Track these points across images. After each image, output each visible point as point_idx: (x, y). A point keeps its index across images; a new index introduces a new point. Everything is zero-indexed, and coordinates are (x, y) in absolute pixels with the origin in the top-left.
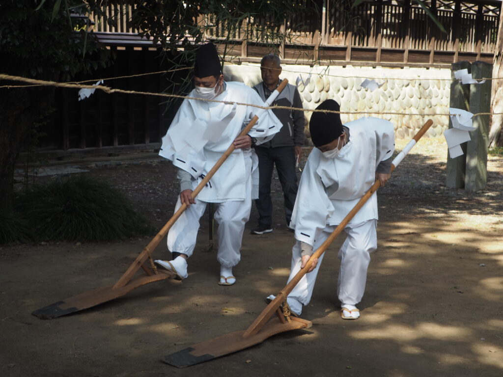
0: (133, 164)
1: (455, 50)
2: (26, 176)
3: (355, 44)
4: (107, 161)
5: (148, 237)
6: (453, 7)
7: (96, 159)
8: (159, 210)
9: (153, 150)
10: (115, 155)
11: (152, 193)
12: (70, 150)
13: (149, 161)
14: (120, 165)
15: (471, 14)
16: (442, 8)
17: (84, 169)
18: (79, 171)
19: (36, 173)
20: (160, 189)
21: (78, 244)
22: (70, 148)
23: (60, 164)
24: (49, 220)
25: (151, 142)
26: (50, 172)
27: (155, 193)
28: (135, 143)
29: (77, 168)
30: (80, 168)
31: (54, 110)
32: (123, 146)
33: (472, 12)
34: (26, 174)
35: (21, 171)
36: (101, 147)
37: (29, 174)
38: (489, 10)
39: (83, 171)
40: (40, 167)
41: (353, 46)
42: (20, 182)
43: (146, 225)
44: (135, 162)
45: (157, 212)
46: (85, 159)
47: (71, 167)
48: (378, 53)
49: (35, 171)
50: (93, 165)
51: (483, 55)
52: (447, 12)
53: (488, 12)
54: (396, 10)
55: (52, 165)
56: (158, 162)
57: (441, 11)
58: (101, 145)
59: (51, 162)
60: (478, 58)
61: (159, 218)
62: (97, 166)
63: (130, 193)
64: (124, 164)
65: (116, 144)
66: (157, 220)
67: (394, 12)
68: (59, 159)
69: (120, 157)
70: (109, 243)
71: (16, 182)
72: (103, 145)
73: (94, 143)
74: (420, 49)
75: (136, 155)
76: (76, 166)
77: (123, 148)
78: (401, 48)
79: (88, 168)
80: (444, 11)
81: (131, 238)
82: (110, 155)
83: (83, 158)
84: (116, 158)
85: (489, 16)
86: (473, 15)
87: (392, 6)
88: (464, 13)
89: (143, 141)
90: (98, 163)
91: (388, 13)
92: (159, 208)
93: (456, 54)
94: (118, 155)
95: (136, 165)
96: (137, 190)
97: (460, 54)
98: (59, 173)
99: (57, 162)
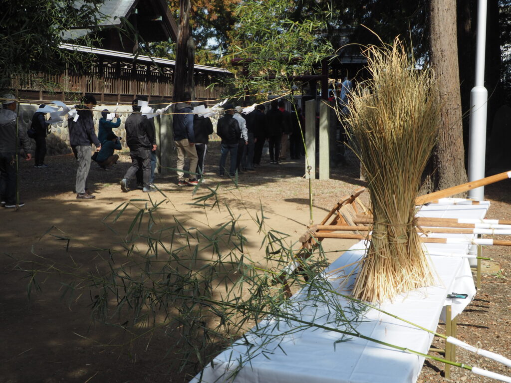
1: (148, 94)
3: (87, 91)
6: (146, 68)
15: (157, 73)
16: (139, 69)
33: (157, 71)
38: (167, 70)
41: (86, 92)
48: (102, 96)
51: (165, 97)
52: (143, 71)
53: (166, 71)
54: (111, 70)
57: (139, 70)
60: (162, 98)
67: (110, 71)
74: (128, 93)
78: (116, 93)
80: (140, 71)
85: (168, 74)
86: (158, 73)
87: (109, 67)
88: (153, 72)
91: (106, 72)
93: (150, 96)
97: (151, 96)
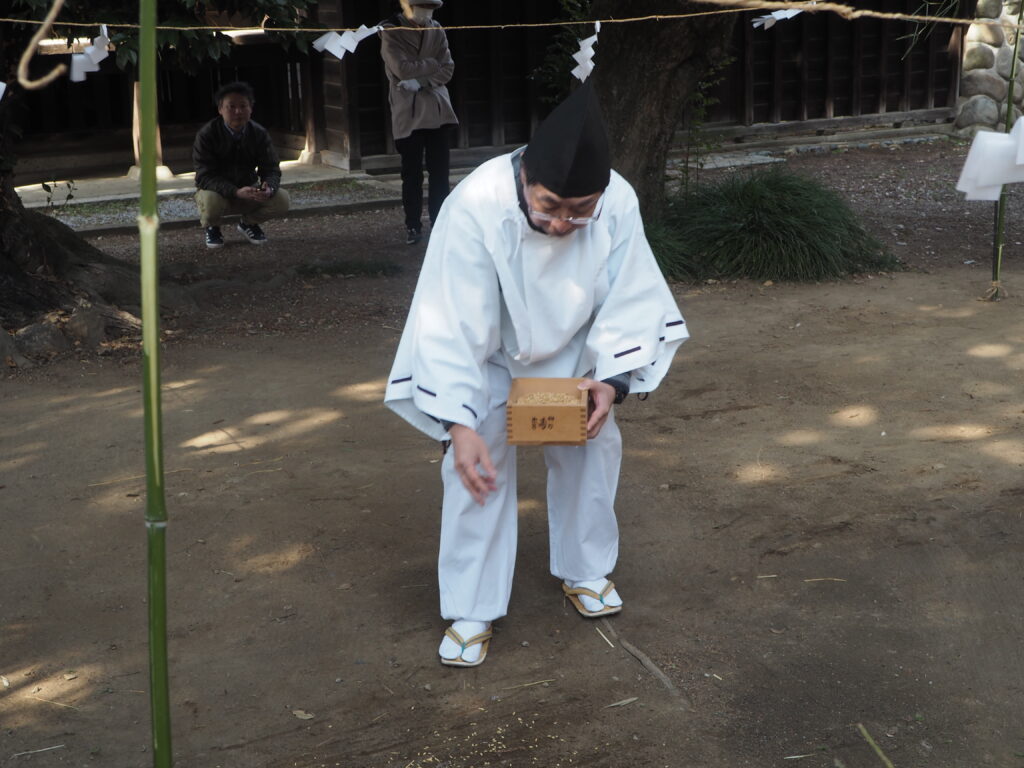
0: (858, 148)
2: (686, 170)
4: (815, 143)
5: (884, 273)
7: (796, 139)
8: (901, 226)
9: (891, 124)
10: (828, 134)
11: (891, 197)
12: (755, 126)
13: (884, 143)
14: (836, 149)
17: (777, 156)
18: (769, 159)
19: (702, 165)
20: (903, 190)
21: (769, 283)
22: (755, 123)
23: (738, 149)
24: (720, 243)
25: (888, 110)
26: (722, 162)
27: (896, 197)
28: (862, 113)
29: (766, 155)
30: (770, 155)
31: (733, 59)
32: (842, 118)
34: (686, 167)
35: (676, 161)
36: (806, 120)
37: (690, 165)
39: (777, 160)
40: (707, 153)
42: (675, 178)
43: (882, 253)
44: (861, 145)
45: (899, 230)
46: (778, 141)
47: (757, 154)
49: (700, 160)
50: (792, 150)
55: (726, 151)
56: (900, 144)
58: (805, 116)
59: (725, 145)
61: (902, 240)
62: (798, 151)
63: (853, 196)
64: (843, 148)
65: (831, 113)
66: (899, 243)
68: (738, 140)
69: (836, 137)
70: (818, 283)
71: (668, 178)
72: (809, 118)
73: (794, 114)
75: (862, 132)
76: (764, 152)
77: (841, 122)
79: (783, 154)
81: (855, 275)
82: (820, 133)
83: (776, 138)
84: (830, 137)
89: (874, 110)
90: (801, 147)
92: (902, 223)
94: (833, 134)
95: (863, 150)
96: (864, 192)
98: (738, 163)
99: (734, 145)
